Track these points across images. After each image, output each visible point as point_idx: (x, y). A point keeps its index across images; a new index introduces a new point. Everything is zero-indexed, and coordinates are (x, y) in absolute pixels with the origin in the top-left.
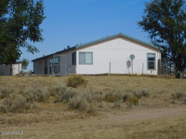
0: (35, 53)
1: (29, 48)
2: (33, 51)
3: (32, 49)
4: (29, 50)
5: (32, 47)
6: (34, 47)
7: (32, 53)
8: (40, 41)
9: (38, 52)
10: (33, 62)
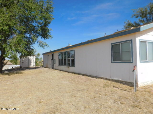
0: (45, 47)
1: (40, 43)
2: (44, 46)
3: (42, 44)
4: (40, 45)
5: (43, 43)
6: (45, 43)
7: (43, 48)
8: (49, 39)
9: (48, 47)
10: (43, 55)
